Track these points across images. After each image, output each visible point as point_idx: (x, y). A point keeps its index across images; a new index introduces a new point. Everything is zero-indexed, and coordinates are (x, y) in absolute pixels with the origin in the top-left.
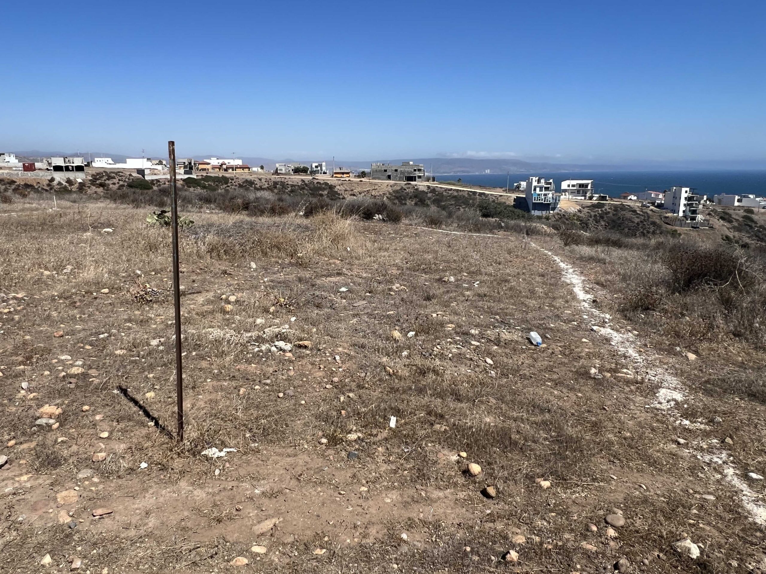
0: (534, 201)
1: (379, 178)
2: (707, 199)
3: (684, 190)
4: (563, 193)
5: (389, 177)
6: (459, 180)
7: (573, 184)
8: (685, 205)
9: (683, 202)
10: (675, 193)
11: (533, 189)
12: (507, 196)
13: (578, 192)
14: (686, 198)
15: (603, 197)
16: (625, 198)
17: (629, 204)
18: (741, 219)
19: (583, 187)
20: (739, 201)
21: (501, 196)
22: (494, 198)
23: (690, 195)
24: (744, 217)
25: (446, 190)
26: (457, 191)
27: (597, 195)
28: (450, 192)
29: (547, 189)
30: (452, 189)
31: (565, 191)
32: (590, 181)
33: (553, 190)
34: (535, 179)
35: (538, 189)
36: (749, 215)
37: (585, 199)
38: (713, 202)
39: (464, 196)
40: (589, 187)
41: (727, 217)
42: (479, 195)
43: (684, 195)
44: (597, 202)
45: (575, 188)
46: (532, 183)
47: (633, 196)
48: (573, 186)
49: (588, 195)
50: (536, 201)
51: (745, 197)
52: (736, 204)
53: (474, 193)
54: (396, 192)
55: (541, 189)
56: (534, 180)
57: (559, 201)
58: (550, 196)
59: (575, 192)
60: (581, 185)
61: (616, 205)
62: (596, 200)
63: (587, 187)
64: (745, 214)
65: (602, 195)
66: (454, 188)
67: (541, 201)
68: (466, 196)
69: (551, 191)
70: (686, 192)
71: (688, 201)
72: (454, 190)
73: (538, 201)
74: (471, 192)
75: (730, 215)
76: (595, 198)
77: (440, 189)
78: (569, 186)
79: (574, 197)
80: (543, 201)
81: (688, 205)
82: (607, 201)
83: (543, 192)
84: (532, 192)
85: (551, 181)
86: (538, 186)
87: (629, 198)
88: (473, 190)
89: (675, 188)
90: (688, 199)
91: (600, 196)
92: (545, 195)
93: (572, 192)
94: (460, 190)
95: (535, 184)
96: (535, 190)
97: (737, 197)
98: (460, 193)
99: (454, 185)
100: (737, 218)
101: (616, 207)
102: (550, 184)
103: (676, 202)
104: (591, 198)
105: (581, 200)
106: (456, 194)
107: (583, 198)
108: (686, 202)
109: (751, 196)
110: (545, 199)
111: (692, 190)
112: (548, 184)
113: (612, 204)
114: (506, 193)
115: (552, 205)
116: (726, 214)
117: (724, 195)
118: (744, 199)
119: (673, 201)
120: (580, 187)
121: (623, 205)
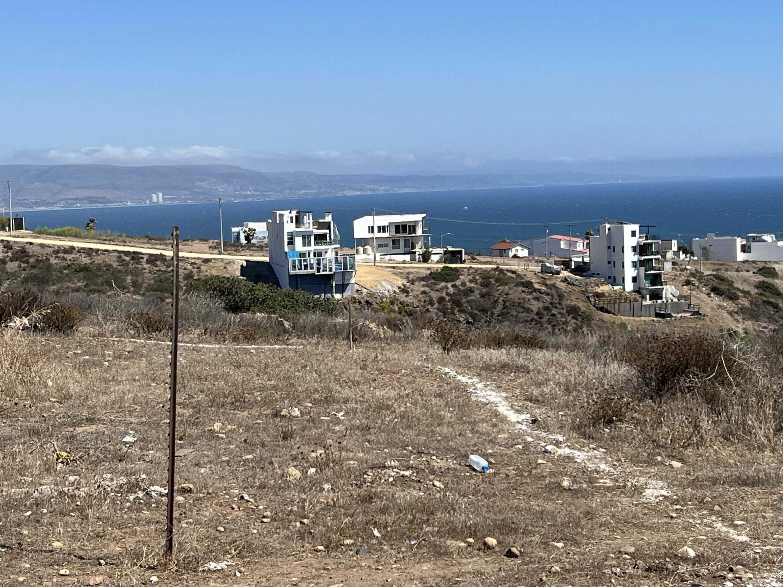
0: (292, 272)
2: (679, 249)
3: (628, 228)
4: (361, 249)
6: (90, 223)
7: (381, 224)
8: (634, 264)
9: (630, 257)
10: (609, 236)
11: (286, 241)
12: (222, 260)
13: (395, 242)
14: (634, 249)
15: (453, 253)
16: (503, 253)
17: (514, 268)
18: (754, 291)
19: (404, 231)
20: (745, 249)
21: (207, 261)
22: (189, 267)
23: (643, 241)
24: (761, 286)
25: (57, 251)
26: (89, 252)
27: (441, 250)
28: (69, 257)
29: (320, 238)
30: (73, 248)
31: (363, 242)
32: (418, 217)
33: (335, 242)
34: (288, 215)
35: (298, 241)
36: (769, 280)
37: (413, 260)
38: (692, 254)
39: (109, 266)
40: (419, 232)
41: (724, 287)
42: (148, 262)
43: (630, 242)
44: (441, 266)
45: (387, 235)
46: (282, 224)
47: (519, 248)
48: (382, 229)
49: (419, 249)
50: (298, 272)
51: (754, 239)
52: (741, 256)
53: (136, 257)
55: (306, 238)
56: (286, 218)
57: (352, 267)
58: (330, 255)
59: (386, 245)
60: (400, 228)
61: (485, 271)
62: (438, 262)
63: (414, 231)
64: (761, 278)
65: (450, 249)
66: (78, 244)
67: (309, 271)
68: (115, 265)
69: (330, 243)
70: (633, 234)
71: (641, 254)
72: (81, 251)
73: (303, 272)
74: (127, 253)
75: (730, 284)
76: (435, 258)
77: (40, 250)
78: (371, 229)
79: (388, 257)
80: (314, 271)
81: (642, 263)
82: (462, 262)
83: (313, 248)
84: (286, 249)
85: (329, 218)
86: (298, 234)
87: (511, 254)
88: (132, 249)
89: (608, 226)
90: (641, 249)
91: (446, 253)
92: (318, 254)
93: (381, 245)
94: (98, 250)
95: (289, 227)
96: (291, 242)
97: (740, 242)
98: (98, 260)
99: (77, 236)
100: (747, 288)
101: (485, 276)
102: (327, 226)
103: (615, 257)
104: (426, 258)
105: (404, 262)
106: (86, 260)
107: (407, 258)
108: (636, 258)
109: (768, 238)
110: (319, 264)
111: (646, 229)
112: (321, 226)
113: (477, 270)
114: (220, 253)
115: (336, 278)
116: (722, 280)
117: (712, 237)
118: (754, 245)
119: (609, 255)
120: (397, 232)
121: (502, 271)
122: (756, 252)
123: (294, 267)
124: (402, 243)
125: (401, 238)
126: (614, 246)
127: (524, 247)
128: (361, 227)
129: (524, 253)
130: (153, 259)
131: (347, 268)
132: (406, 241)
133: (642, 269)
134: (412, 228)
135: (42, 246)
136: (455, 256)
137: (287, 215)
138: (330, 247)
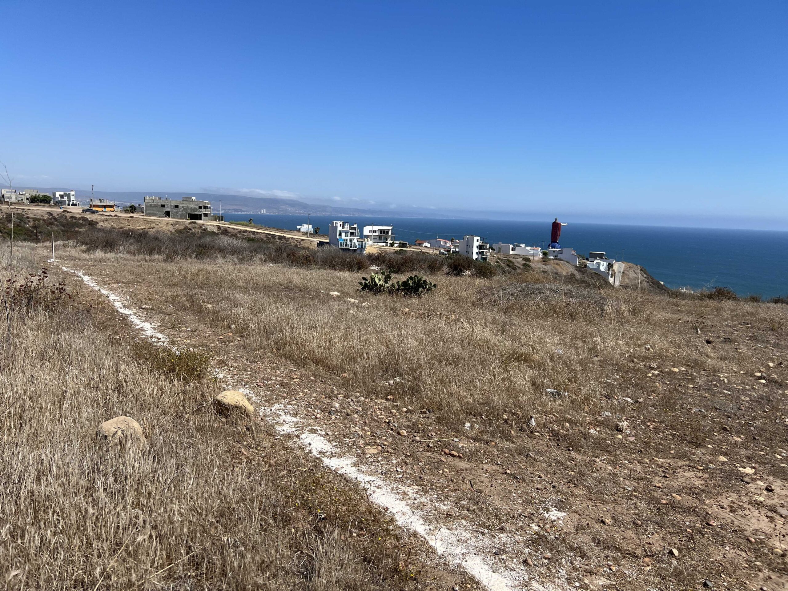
0: (340, 247)
1: (155, 215)
2: (489, 248)
3: (476, 238)
4: (366, 239)
5: (168, 214)
6: (250, 221)
7: (375, 230)
8: (477, 253)
9: (475, 250)
10: (468, 241)
11: (338, 234)
12: (309, 240)
13: (380, 238)
14: (477, 247)
15: (403, 244)
16: (420, 245)
17: (428, 251)
18: (522, 267)
19: (384, 233)
20: (513, 249)
21: (303, 240)
22: (296, 242)
23: (481, 244)
24: (524, 265)
25: (240, 231)
26: (254, 233)
27: (398, 242)
28: (245, 234)
29: (352, 234)
30: (246, 231)
31: (367, 237)
32: (390, 228)
33: (358, 236)
35: (343, 234)
36: (527, 263)
37: (387, 245)
38: (494, 250)
39: (262, 239)
40: (390, 234)
41: (511, 265)
42: (278, 239)
43: (476, 244)
44: (400, 249)
45: (377, 234)
46: (336, 227)
47: (427, 243)
48: (375, 232)
49: (389, 241)
50: (342, 247)
51: (517, 246)
53: (273, 236)
54: (180, 232)
55: (346, 233)
56: (339, 225)
57: (365, 247)
58: (355, 241)
59: (376, 239)
60: (382, 232)
61: (417, 252)
62: (397, 247)
63: (388, 233)
64: (524, 262)
66: (248, 229)
67: (347, 247)
68: (265, 239)
69: (356, 236)
70: (478, 241)
71: (480, 249)
72: (250, 232)
73: (345, 247)
74: (270, 234)
75: (513, 263)
76: (396, 245)
77: (233, 231)
78: (370, 232)
79: (376, 244)
80: (349, 247)
81: (480, 253)
82: (407, 248)
83: (349, 238)
84: (338, 237)
85: (355, 226)
86: (343, 231)
87: (423, 245)
88: (271, 233)
89: (467, 236)
90: (480, 247)
91: (400, 243)
92: (350, 240)
93: (374, 238)
94: (257, 232)
95: (340, 228)
96: (340, 235)
97: (511, 246)
98: (258, 236)
99: (247, 226)
100: (519, 266)
101: (418, 254)
102: (355, 229)
103: (469, 250)
104: (392, 245)
105: (383, 246)
106: (253, 236)
107: (384, 244)
108: (478, 251)
109: (523, 245)
110: (351, 245)
111: (482, 239)
112: (352, 229)
113: (413, 251)
114: (307, 237)
115: (358, 251)
116: (510, 262)
117: (501, 244)
118: (517, 248)
119: (467, 248)
120: (381, 233)
121: (423, 252)
122: (518, 251)
123: (341, 245)
124: (383, 238)
125: (382, 236)
126: (469, 246)
127: (429, 243)
128: (367, 230)
129: (429, 245)
130: (281, 238)
131: (362, 247)
132: (384, 237)
133: (480, 255)
134: (387, 232)
135: (234, 229)
137: (339, 223)
138: (355, 238)
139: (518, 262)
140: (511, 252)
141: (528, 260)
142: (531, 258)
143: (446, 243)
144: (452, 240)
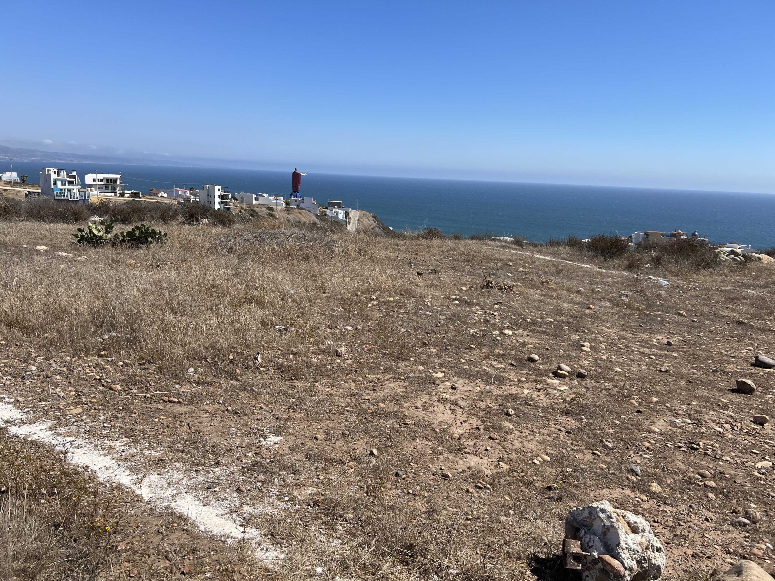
0: (56, 198)
2: (232, 197)
3: (217, 188)
4: (89, 189)
7: (99, 178)
8: (219, 203)
9: (217, 200)
10: (208, 191)
11: (52, 183)
12: (14, 190)
13: (107, 187)
14: (219, 196)
15: (135, 194)
16: (156, 195)
17: (165, 202)
18: (266, 216)
19: (111, 182)
20: (256, 199)
21: (5, 190)
23: (223, 193)
24: (269, 214)
27: (130, 192)
29: (70, 183)
31: (90, 186)
32: (118, 176)
33: (78, 185)
35: (59, 184)
36: (271, 212)
37: (116, 195)
38: (237, 200)
40: (118, 183)
41: (255, 214)
43: (217, 193)
44: (131, 199)
45: (102, 183)
46: (49, 175)
47: (163, 193)
48: (100, 180)
49: (119, 191)
50: (59, 198)
51: (260, 195)
55: (63, 182)
56: (52, 172)
57: (89, 197)
58: (75, 191)
59: (102, 188)
60: (109, 180)
61: (152, 202)
62: (128, 197)
63: (116, 182)
64: (268, 211)
65: (133, 191)
67: (66, 198)
69: (76, 185)
70: (219, 190)
71: (222, 199)
73: (62, 198)
75: (257, 213)
76: (127, 195)
78: (94, 180)
79: (103, 194)
80: (69, 198)
81: (222, 203)
82: (139, 198)
83: (67, 187)
84: (52, 187)
85: (74, 173)
86: (59, 180)
87: (160, 195)
89: (208, 186)
90: (222, 197)
91: (132, 193)
92: (69, 190)
93: (99, 188)
95: (54, 176)
96: (55, 183)
97: (254, 196)
100: (263, 215)
101: (154, 205)
102: (74, 177)
103: (211, 199)
104: (122, 195)
105: (111, 196)
107: (113, 194)
108: (220, 200)
109: (265, 195)
110: (71, 195)
111: (224, 188)
112: (70, 177)
113: (148, 202)
114: (12, 187)
115: (80, 202)
116: (254, 211)
117: (243, 194)
118: (260, 198)
119: (208, 199)
120: (107, 182)
121: (160, 202)
122: (261, 201)
123: (57, 196)
124: (110, 188)
125: (110, 185)
126: (210, 195)
127: (165, 192)
128: (89, 179)
129: (165, 195)
131: (85, 197)
132: (112, 187)
133: (223, 205)
134: (115, 181)
136: (135, 195)
137: (52, 170)
138: (75, 187)
139: (262, 212)
140: (255, 202)
141: (272, 209)
142: (275, 207)
143: (185, 193)
144: (191, 189)
